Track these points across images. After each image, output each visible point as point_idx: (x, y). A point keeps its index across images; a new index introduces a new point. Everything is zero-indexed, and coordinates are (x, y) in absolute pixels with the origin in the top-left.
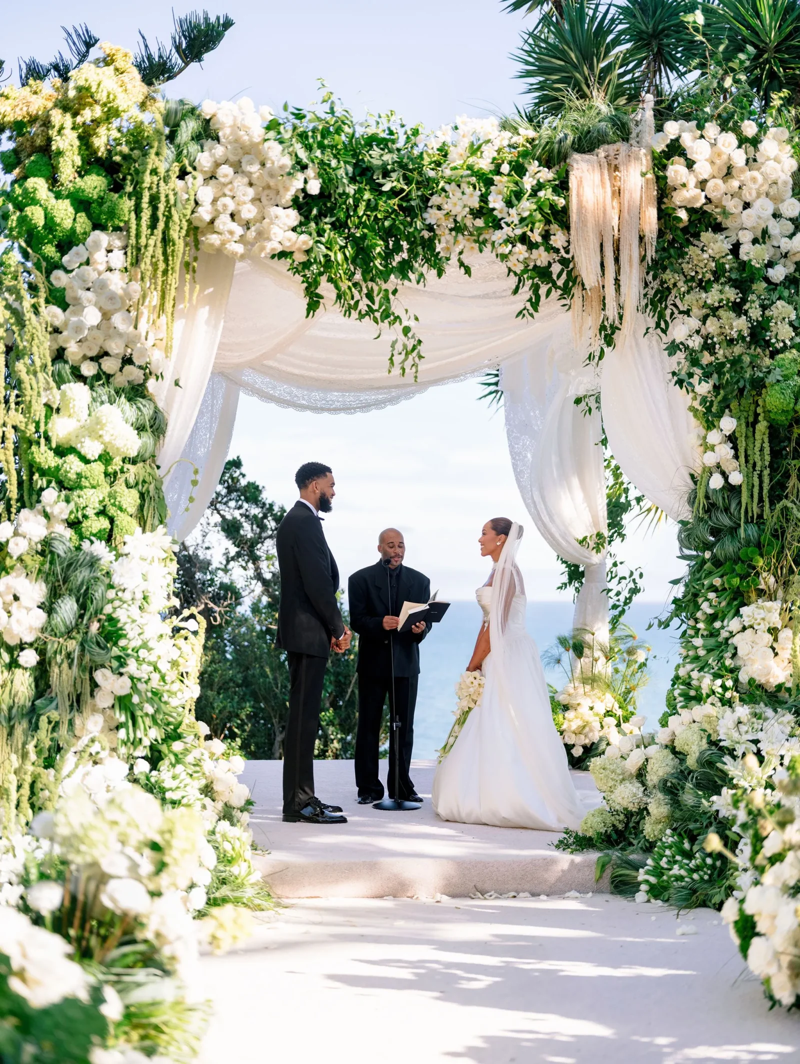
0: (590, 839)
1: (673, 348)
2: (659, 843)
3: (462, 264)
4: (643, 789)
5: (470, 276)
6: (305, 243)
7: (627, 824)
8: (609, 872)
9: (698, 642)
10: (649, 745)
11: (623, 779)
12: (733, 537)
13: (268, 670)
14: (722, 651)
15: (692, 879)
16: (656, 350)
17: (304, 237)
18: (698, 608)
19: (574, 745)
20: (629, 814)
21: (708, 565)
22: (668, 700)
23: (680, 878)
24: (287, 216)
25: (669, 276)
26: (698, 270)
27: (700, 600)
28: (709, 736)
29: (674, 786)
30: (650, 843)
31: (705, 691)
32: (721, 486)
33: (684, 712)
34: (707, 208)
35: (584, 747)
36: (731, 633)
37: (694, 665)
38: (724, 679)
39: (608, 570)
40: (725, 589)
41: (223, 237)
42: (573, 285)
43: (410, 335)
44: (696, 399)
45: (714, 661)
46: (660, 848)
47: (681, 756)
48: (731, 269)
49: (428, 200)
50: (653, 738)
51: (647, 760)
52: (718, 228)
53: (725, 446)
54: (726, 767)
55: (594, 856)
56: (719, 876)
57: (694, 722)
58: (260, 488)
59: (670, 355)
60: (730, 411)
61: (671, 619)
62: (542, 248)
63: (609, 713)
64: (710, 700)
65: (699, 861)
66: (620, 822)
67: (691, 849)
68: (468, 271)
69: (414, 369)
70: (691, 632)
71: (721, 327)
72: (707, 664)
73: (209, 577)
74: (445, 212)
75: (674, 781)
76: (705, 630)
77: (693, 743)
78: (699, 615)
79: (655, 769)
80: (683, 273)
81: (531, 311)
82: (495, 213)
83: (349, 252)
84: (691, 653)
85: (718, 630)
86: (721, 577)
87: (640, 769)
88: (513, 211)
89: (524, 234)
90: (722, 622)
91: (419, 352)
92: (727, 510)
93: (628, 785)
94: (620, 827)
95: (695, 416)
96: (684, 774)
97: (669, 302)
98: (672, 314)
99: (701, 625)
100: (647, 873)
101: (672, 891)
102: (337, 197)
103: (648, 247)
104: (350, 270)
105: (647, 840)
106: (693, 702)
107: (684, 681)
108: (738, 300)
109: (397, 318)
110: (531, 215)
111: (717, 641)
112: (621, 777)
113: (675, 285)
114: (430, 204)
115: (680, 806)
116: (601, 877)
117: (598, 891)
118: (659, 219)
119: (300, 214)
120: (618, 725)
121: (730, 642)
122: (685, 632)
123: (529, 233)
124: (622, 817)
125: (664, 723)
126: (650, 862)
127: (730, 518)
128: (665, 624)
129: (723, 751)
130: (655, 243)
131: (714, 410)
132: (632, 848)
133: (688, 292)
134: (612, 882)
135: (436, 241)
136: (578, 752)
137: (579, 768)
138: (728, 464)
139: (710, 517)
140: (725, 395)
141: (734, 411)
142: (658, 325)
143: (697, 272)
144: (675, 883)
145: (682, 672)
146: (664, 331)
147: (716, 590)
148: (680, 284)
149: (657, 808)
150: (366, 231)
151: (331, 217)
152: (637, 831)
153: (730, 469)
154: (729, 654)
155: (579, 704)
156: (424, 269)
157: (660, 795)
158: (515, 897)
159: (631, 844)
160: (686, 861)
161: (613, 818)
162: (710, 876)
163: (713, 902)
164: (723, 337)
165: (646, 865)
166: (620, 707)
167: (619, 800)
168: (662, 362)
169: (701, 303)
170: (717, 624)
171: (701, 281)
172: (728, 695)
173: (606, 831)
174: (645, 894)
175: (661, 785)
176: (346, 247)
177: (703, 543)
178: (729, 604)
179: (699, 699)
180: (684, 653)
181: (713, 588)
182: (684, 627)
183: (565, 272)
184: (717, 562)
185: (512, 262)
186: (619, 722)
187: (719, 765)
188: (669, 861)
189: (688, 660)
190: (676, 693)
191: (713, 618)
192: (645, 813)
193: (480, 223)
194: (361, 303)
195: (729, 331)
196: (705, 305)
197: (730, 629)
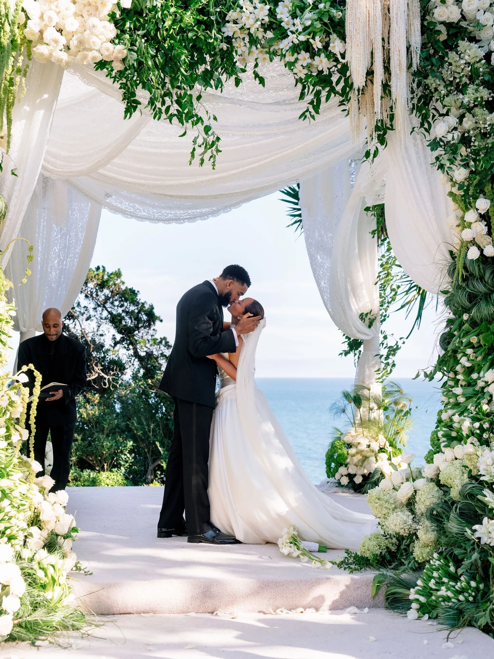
0: (367, 560)
1: (435, 144)
2: (427, 566)
3: (256, 75)
4: (412, 517)
5: (264, 85)
6: (120, 52)
7: (399, 547)
8: (383, 590)
9: (458, 390)
10: (417, 477)
11: (395, 508)
12: (487, 301)
13: (143, 419)
14: (478, 399)
15: (459, 601)
16: (420, 147)
17: (120, 47)
18: (457, 362)
19: (355, 475)
20: (400, 538)
21: (466, 326)
22: (432, 440)
23: (448, 599)
24: (104, 27)
25: (431, 81)
26: (457, 75)
27: (459, 356)
28: (470, 471)
29: (438, 515)
30: (419, 564)
31: (465, 432)
32: (477, 257)
33: (447, 451)
34: (463, 24)
35: (364, 476)
36: (486, 382)
37: (455, 411)
38: (482, 422)
39: (380, 342)
40: (480, 346)
41: (51, 48)
42: (350, 90)
43: (210, 133)
44: (455, 186)
45: (472, 406)
46: (428, 570)
47: (445, 489)
48: (484, 74)
49: (226, 15)
50: (420, 472)
51: (415, 492)
52: (473, 39)
53: (480, 223)
54: (486, 499)
55: (370, 575)
56: (482, 598)
57: (456, 459)
58: (136, 292)
59: (432, 150)
60: (485, 195)
61: (435, 372)
62: (323, 55)
63: (382, 450)
64: (469, 441)
65: (464, 584)
66: (393, 544)
67: (456, 572)
68: (262, 81)
69: (212, 160)
70: (451, 383)
71: (476, 123)
72: (466, 409)
73: (103, 355)
74: (239, 26)
75: (439, 510)
76: (464, 380)
77: (455, 478)
78: (458, 368)
79: (422, 499)
80: (443, 80)
81: (313, 113)
82: (282, 24)
83: (160, 59)
84: (452, 400)
85: (475, 381)
86: (478, 335)
87: (409, 499)
88: (297, 21)
89: (307, 41)
90: (479, 373)
91: (217, 147)
92: (482, 278)
93: (399, 513)
94: (393, 549)
95: (454, 200)
96: (449, 504)
97: (431, 107)
98: (434, 116)
99: (460, 377)
100: (417, 593)
101: (440, 610)
102: (147, 12)
103: (414, 55)
104: (160, 77)
105: (417, 562)
106: (455, 442)
107: (446, 424)
108: (491, 99)
109: (200, 120)
110: (312, 24)
111: (474, 390)
112: (393, 506)
113: (436, 89)
114: (227, 19)
115: (445, 532)
116: (377, 594)
117: (374, 607)
118: (423, 33)
119: (117, 28)
120: (389, 459)
121: (485, 390)
122: (446, 383)
123: (311, 40)
124: (394, 540)
125: (430, 460)
126: (419, 582)
127: (485, 286)
128: (431, 377)
129: (482, 484)
130: (419, 52)
131: (471, 193)
132: (403, 568)
133: (447, 96)
134: (387, 599)
135: (234, 54)
136: (358, 480)
137: (360, 492)
138: (482, 239)
139: (467, 285)
140: (480, 180)
141: (488, 194)
142: (422, 125)
143: (455, 78)
144: (442, 603)
145: (445, 417)
146: (428, 131)
147: (473, 347)
148: (441, 88)
149: (426, 534)
150: (172, 42)
151: (143, 30)
152: (408, 552)
153: (484, 244)
154: (485, 401)
155: (359, 443)
156: (224, 77)
157: (428, 523)
158: (302, 612)
159: (402, 564)
160: (452, 583)
161: (387, 541)
162: (474, 597)
163: (479, 624)
164: (478, 131)
165: (417, 585)
166: (390, 445)
167: (393, 527)
168: (425, 157)
169: (459, 104)
170: (474, 376)
171: (458, 84)
172: (485, 436)
173: (381, 553)
174: (416, 612)
175: (428, 514)
176: (156, 56)
177: (462, 307)
178: (484, 359)
179: (460, 439)
180: (446, 400)
181: (470, 345)
182: (445, 378)
183: (343, 79)
184: (474, 323)
185: (298, 68)
186: (390, 456)
187: (479, 497)
188: (437, 582)
189: (449, 407)
190: (440, 434)
191: (470, 371)
192: (414, 537)
193: (270, 35)
194: (171, 108)
195: (483, 126)
196: (462, 106)
197: (486, 379)
